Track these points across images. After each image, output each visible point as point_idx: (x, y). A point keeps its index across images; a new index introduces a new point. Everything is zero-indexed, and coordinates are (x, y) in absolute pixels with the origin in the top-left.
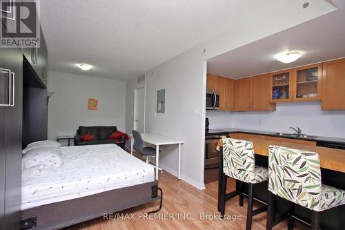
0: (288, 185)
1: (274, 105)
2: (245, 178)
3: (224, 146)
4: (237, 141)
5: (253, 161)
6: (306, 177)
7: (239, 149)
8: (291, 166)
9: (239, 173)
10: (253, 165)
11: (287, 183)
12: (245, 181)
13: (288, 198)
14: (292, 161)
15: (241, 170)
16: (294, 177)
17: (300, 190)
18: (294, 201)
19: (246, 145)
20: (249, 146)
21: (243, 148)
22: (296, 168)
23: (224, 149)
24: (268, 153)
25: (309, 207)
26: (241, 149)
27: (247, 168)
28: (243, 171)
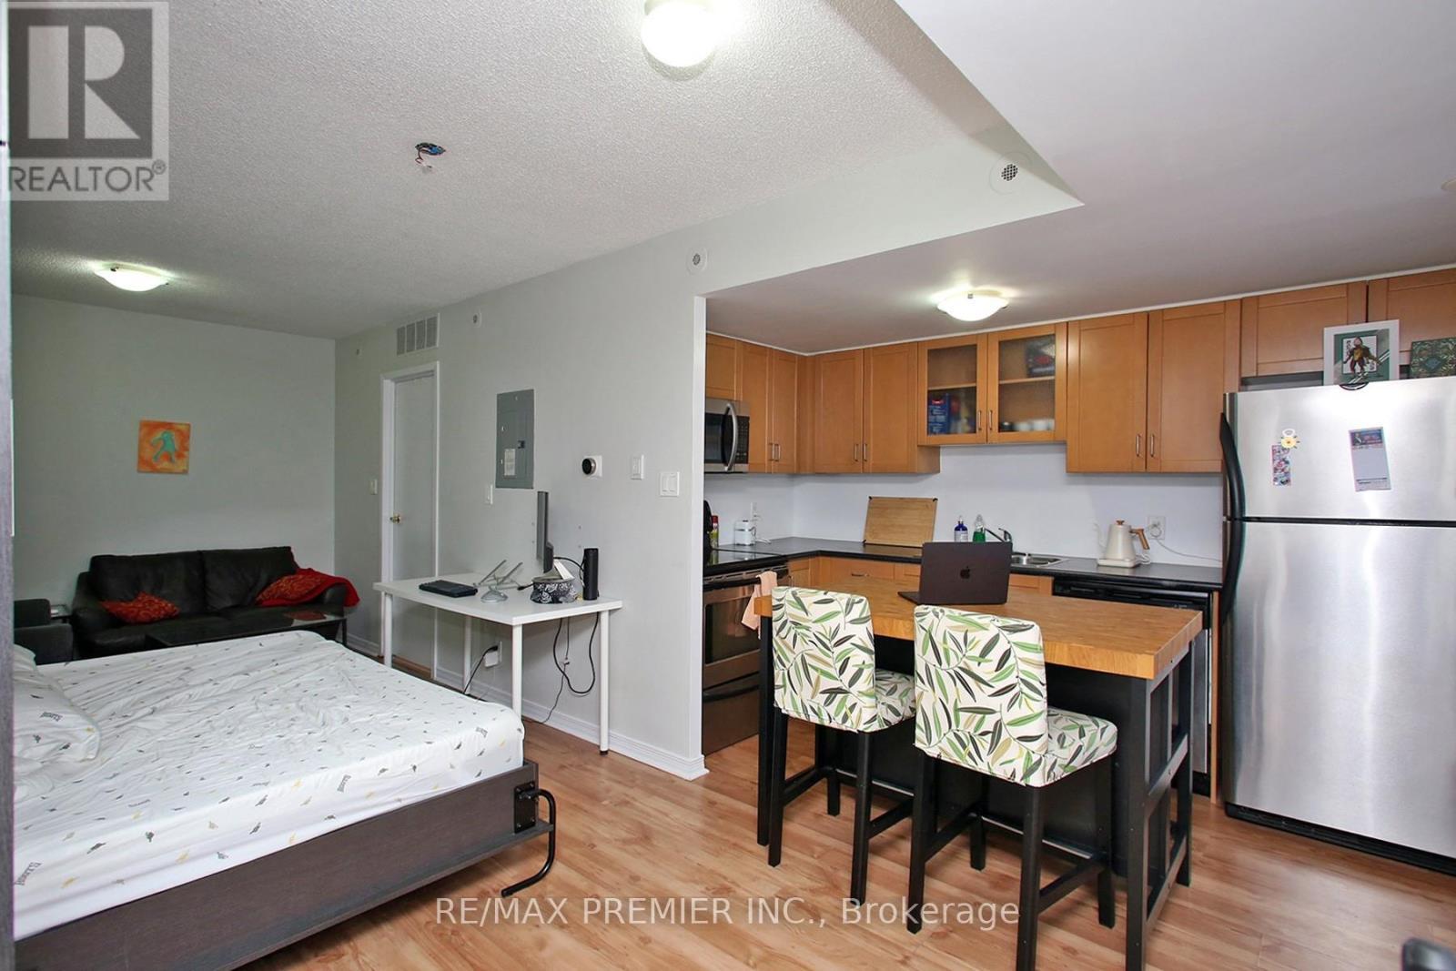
0: (966, 723)
1: (934, 450)
2: (845, 718)
3: (776, 614)
4: (821, 595)
5: (870, 660)
6: (1010, 695)
7: (827, 624)
8: (973, 667)
9: (828, 702)
10: (869, 672)
11: (964, 716)
12: (848, 726)
13: (967, 763)
14: (977, 652)
15: (833, 692)
16: (983, 699)
17: (997, 731)
18: (982, 768)
19: (850, 606)
20: (857, 611)
21: (839, 619)
22: (986, 670)
23: (776, 626)
24: (913, 629)
25: (1017, 780)
26: (831, 624)
27: (852, 683)
28: (840, 696)
